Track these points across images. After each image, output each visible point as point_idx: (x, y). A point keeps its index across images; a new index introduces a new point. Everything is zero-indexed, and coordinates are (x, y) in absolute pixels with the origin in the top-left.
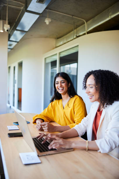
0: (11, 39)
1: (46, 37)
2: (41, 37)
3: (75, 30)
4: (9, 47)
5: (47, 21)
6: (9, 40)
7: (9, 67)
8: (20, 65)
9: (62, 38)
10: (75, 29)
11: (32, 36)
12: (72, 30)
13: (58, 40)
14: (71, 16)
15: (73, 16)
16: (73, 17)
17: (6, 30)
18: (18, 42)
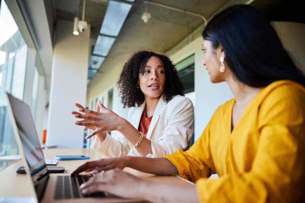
0: (95, 52)
3: (190, 36)
5: (145, 18)
6: (92, 54)
9: (171, 50)
10: (189, 34)
11: (126, 48)
12: (186, 36)
14: (183, 11)
15: (185, 10)
16: (186, 12)
17: (81, 30)
18: (105, 57)
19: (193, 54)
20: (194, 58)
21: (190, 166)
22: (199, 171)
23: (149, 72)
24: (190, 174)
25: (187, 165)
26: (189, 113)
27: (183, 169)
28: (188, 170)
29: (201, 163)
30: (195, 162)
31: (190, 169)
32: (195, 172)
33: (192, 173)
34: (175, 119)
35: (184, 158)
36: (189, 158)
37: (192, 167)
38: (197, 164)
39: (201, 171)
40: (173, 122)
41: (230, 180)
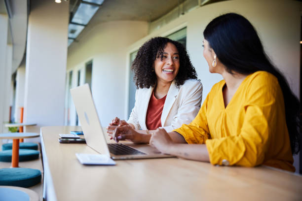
0: (74, 20)
1: (133, 19)
2: (124, 18)
3: (181, 6)
4: (71, 35)
6: (71, 22)
7: (71, 73)
8: (89, 67)
9: (160, 20)
10: (180, 3)
11: (109, 16)
12: (176, 6)
13: (153, 23)
18: (85, 26)
19: (185, 28)
20: (186, 32)
21: (193, 134)
22: (202, 136)
23: (166, 57)
24: (195, 139)
25: (191, 133)
26: (199, 95)
27: (188, 136)
28: (193, 136)
29: (202, 129)
30: (198, 130)
31: (195, 136)
32: (198, 138)
33: (196, 139)
34: (188, 100)
35: (188, 128)
36: (192, 128)
37: (195, 134)
38: (199, 131)
39: (203, 136)
40: (187, 102)
41: (226, 141)
